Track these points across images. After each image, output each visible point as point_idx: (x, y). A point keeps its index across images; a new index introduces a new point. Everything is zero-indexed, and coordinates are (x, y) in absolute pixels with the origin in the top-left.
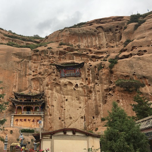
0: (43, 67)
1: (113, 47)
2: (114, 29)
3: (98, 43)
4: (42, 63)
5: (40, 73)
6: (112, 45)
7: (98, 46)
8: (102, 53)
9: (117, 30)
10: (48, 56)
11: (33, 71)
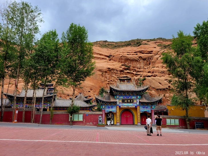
0: (112, 77)
1: (145, 69)
2: (147, 59)
3: (139, 66)
4: (112, 75)
5: (111, 81)
6: (145, 67)
7: (139, 67)
8: (140, 71)
9: (148, 60)
10: (115, 72)
11: (108, 79)
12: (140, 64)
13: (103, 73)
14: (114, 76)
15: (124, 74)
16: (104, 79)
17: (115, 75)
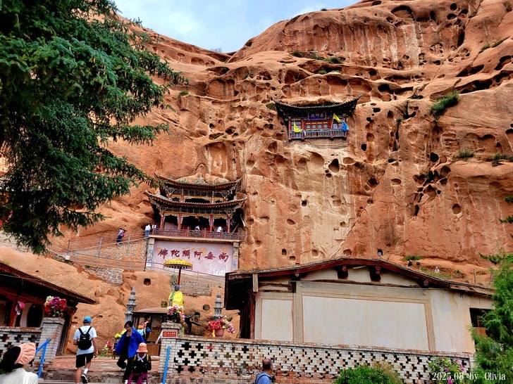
0: (238, 114)
1: (438, 62)
2: (442, 15)
3: (395, 53)
4: (237, 104)
5: (229, 131)
6: (437, 57)
7: (396, 59)
9: (451, 16)
10: (253, 84)
11: (212, 125)
12: (399, 46)
13: (183, 94)
14: (248, 103)
15: (306, 89)
16: (190, 121)
17: (257, 98)
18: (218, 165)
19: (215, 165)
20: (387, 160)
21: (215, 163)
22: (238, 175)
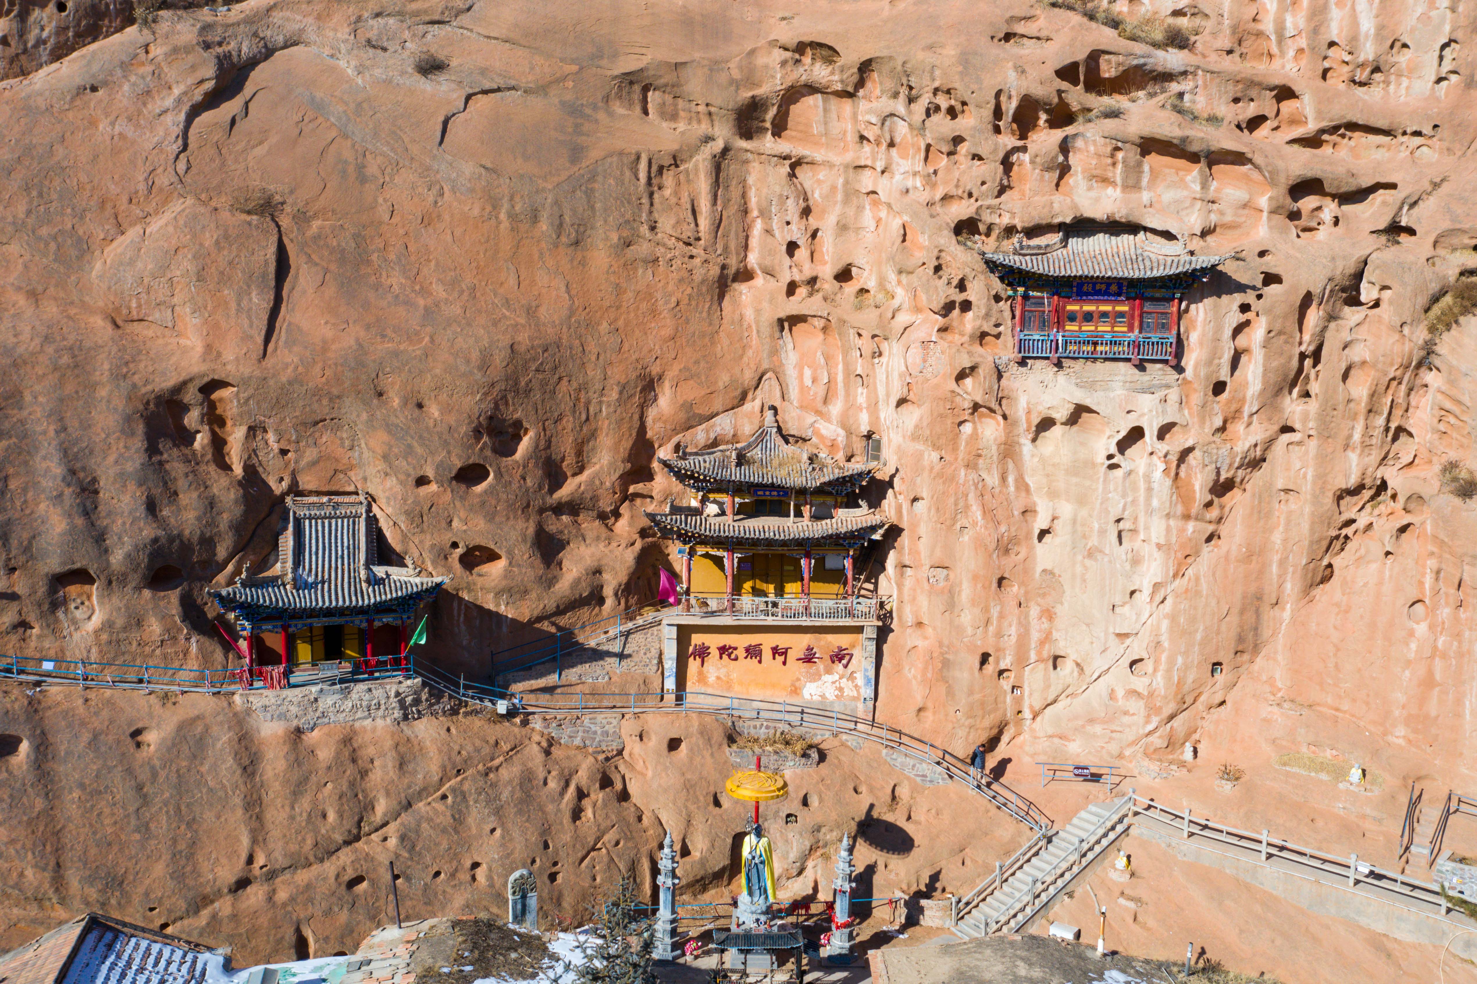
18: (814, 380)
19: (808, 382)
20: (1276, 427)
21: (808, 373)
22: (870, 423)
